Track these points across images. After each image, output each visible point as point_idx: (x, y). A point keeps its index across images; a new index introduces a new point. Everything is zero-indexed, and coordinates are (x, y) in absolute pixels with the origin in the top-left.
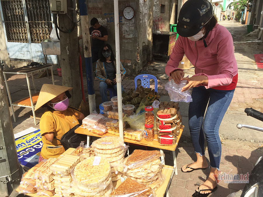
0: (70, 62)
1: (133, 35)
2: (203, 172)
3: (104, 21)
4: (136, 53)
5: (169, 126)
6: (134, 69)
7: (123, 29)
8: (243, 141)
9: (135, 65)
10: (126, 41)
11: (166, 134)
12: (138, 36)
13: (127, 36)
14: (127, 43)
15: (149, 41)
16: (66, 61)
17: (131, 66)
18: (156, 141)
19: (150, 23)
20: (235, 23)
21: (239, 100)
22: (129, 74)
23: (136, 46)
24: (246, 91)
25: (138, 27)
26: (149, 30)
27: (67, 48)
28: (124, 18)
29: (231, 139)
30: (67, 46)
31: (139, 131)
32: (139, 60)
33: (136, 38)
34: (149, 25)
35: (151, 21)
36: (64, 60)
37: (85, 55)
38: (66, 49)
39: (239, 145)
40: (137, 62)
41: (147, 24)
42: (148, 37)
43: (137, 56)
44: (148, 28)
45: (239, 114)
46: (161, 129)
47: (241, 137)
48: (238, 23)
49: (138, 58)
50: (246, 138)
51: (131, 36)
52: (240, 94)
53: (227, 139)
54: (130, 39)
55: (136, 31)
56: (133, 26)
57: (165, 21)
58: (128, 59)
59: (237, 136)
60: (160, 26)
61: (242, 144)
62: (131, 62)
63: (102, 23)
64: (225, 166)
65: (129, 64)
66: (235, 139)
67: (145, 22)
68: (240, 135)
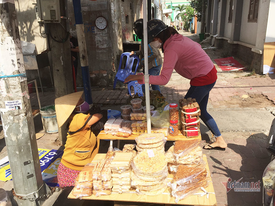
0: (65, 72)
1: (107, 45)
2: (214, 161)
3: (74, 31)
4: (112, 63)
5: (195, 119)
6: (110, 80)
7: (96, 39)
8: (236, 132)
9: (112, 75)
10: (100, 51)
11: (192, 126)
12: (113, 46)
13: (100, 47)
14: (101, 53)
15: (120, 51)
16: (60, 71)
17: (107, 76)
18: (182, 135)
19: (120, 32)
20: (185, 33)
21: (218, 99)
22: (105, 85)
23: (111, 56)
24: (220, 90)
25: (111, 37)
26: (119, 40)
27: (61, 58)
28: (96, 28)
29: (226, 132)
30: (61, 57)
31: (163, 128)
32: (115, 70)
33: (111, 48)
34: (119, 34)
35: (121, 31)
36: (58, 70)
37: (81, 64)
38: (59, 59)
39: (234, 136)
40: (113, 71)
41: (117, 33)
42: (118, 47)
43: (113, 66)
44: (119, 38)
45: (223, 111)
46: (187, 123)
47: (233, 129)
48: (187, 33)
49: (114, 68)
50: (238, 129)
51: (105, 46)
52: (217, 93)
53: (223, 132)
54: (104, 49)
55: (110, 41)
56: (106, 36)
57: (130, 31)
58: (103, 70)
59: (229, 128)
60: (126, 36)
61: (236, 135)
62: (106, 73)
63: (73, 34)
64: (230, 154)
65: (105, 75)
66: (229, 131)
67: (115, 32)
68: (232, 127)
